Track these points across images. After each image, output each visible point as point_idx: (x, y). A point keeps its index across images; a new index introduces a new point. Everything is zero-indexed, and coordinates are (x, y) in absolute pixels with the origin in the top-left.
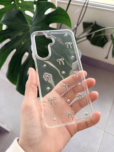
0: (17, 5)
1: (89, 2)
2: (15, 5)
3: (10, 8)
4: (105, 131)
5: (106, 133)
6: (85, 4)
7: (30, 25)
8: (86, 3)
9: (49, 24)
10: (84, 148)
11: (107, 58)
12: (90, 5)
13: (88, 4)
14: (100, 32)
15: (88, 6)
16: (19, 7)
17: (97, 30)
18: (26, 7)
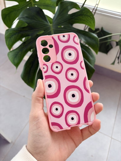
0: (33, 3)
1: (98, 8)
2: (31, 3)
3: (24, 6)
4: (112, 138)
5: (112, 140)
6: (93, 10)
7: (50, 24)
8: (95, 9)
9: (72, 24)
10: (92, 156)
11: (113, 63)
12: (98, 11)
13: (97, 10)
14: (106, 39)
15: (97, 12)
16: (35, 5)
17: (102, 37)
18: (44, 5)
